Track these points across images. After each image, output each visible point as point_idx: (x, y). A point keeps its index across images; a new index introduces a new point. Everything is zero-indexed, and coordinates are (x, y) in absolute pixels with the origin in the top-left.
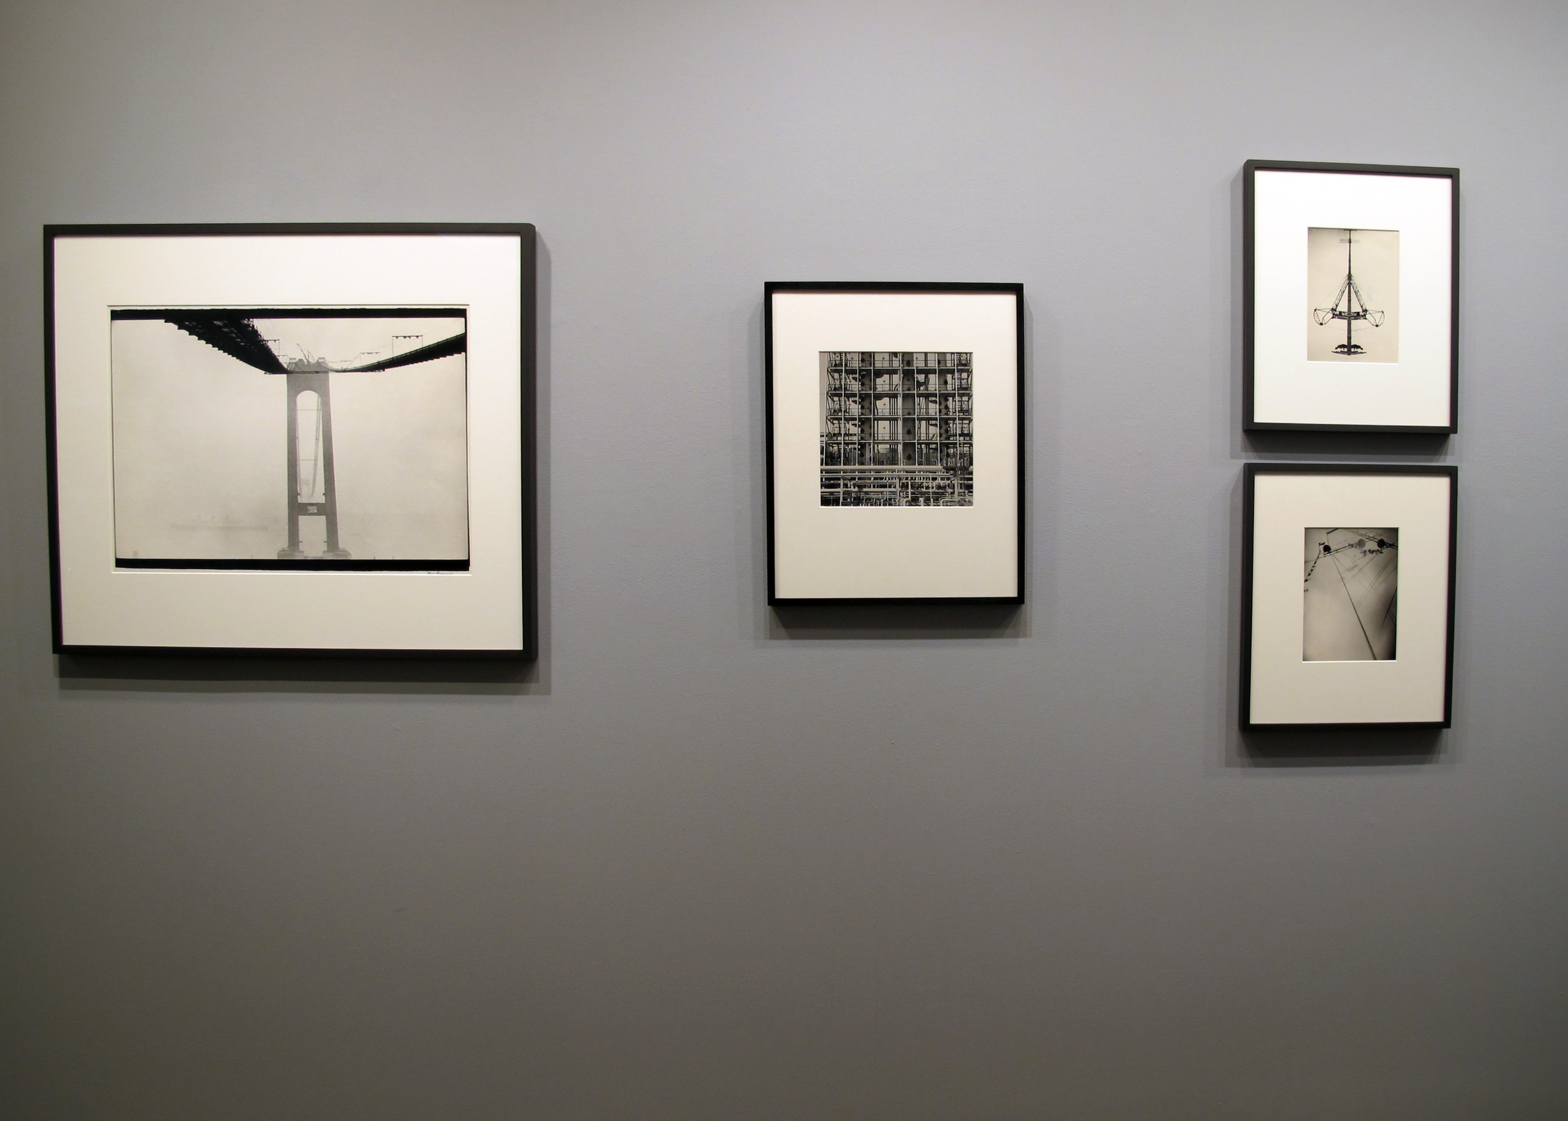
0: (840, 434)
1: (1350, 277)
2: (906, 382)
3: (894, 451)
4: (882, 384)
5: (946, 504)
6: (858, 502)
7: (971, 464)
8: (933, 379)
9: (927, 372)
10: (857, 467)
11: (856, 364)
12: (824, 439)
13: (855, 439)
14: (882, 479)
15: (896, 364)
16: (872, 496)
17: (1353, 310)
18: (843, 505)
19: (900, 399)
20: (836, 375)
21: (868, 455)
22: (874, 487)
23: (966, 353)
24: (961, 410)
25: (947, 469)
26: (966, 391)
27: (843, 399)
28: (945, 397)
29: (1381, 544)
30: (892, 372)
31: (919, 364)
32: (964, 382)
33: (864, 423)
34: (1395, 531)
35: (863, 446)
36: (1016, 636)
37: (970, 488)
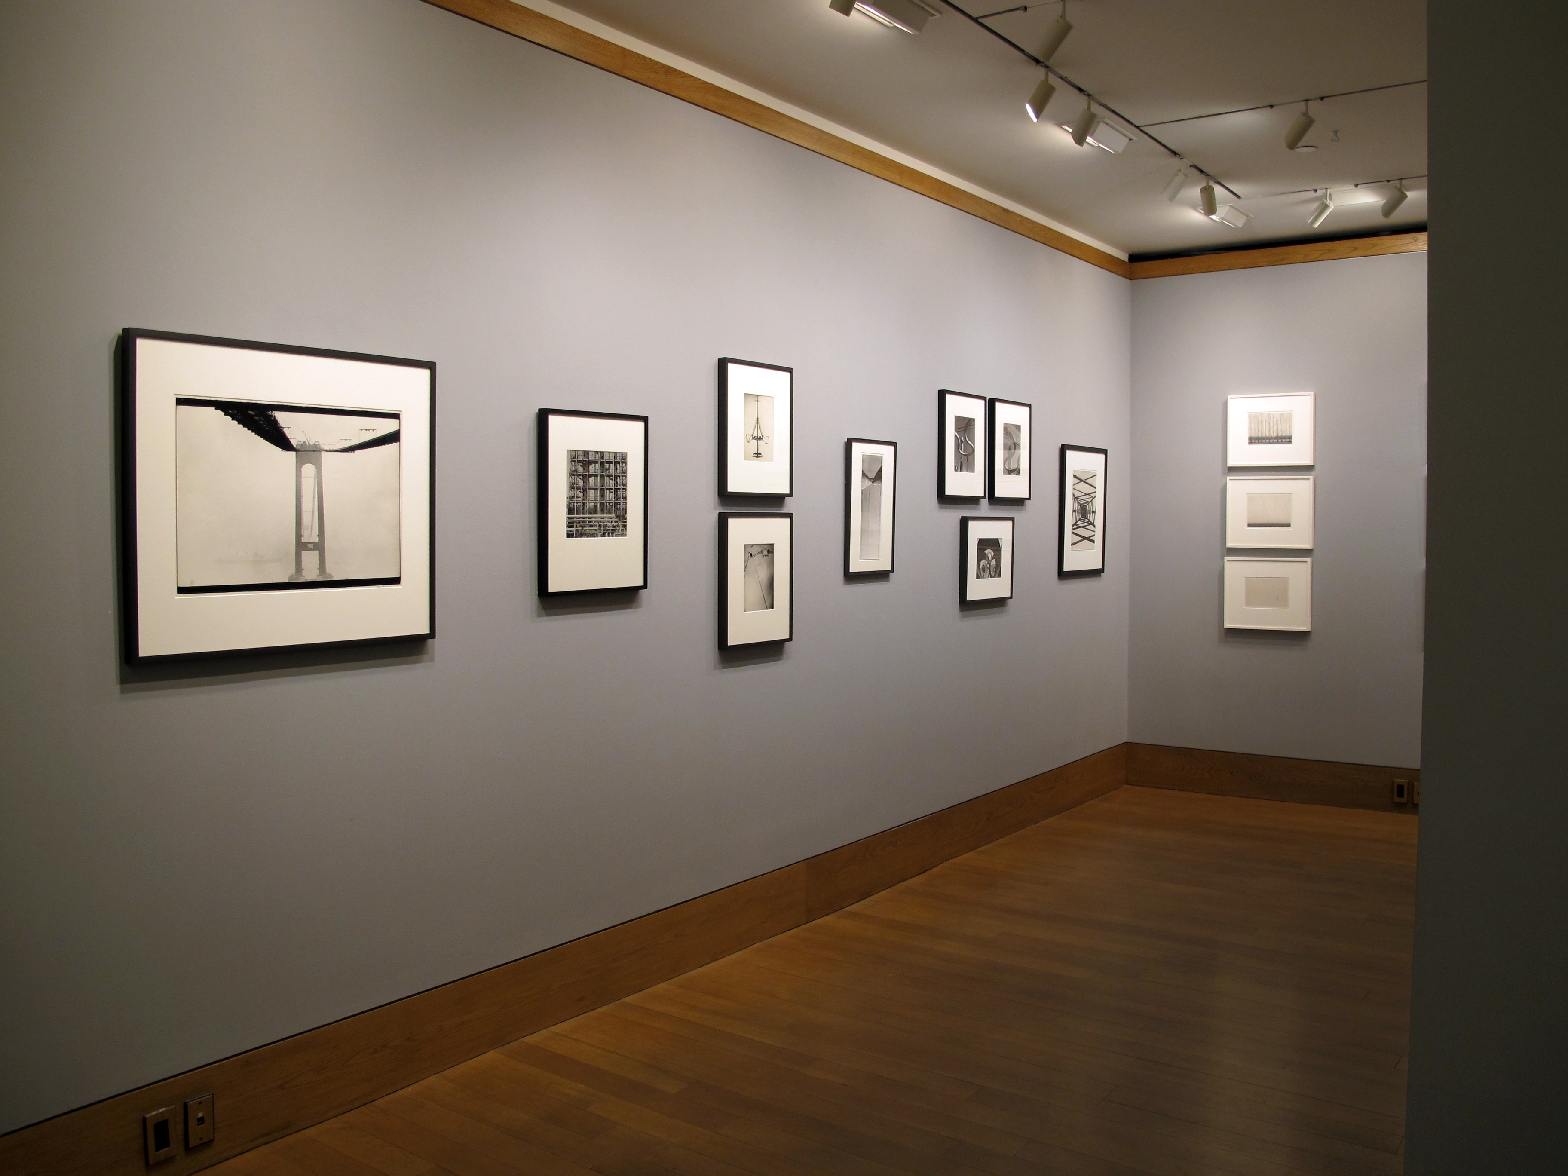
0: (574, 497)
1: (758, 418)
2: (601, 468)
3: (596, 506)
4: (592, 469)
5: (617, 535)
6: (581, 535)
7: (626, 513)
8: (612, 466)
9: (609, 463)
10: (581, 516)
11: (581, 458)
12: (568, 500)
13: (580, 499)
14: (591, 522)
15: (598, 458)
16: (587, 532)
17: (759, 436)
18: (576, 537)
19: (599, 477)
20: (573, 463)
21: (586, 509)
22: (588, 527)
23: (625, 453)
24: (623, 485)
25: (617, 516)
26: (624, 473)
27: (576, 477)
28: (616, 476)
29: (768, 551)
30: (596, 462)
31: (606, 458)
32: (624, 468)
33: (585, 491)
34: (772, 545)
35: (583, 503)
36: (637, 607)
37: (625, 526)
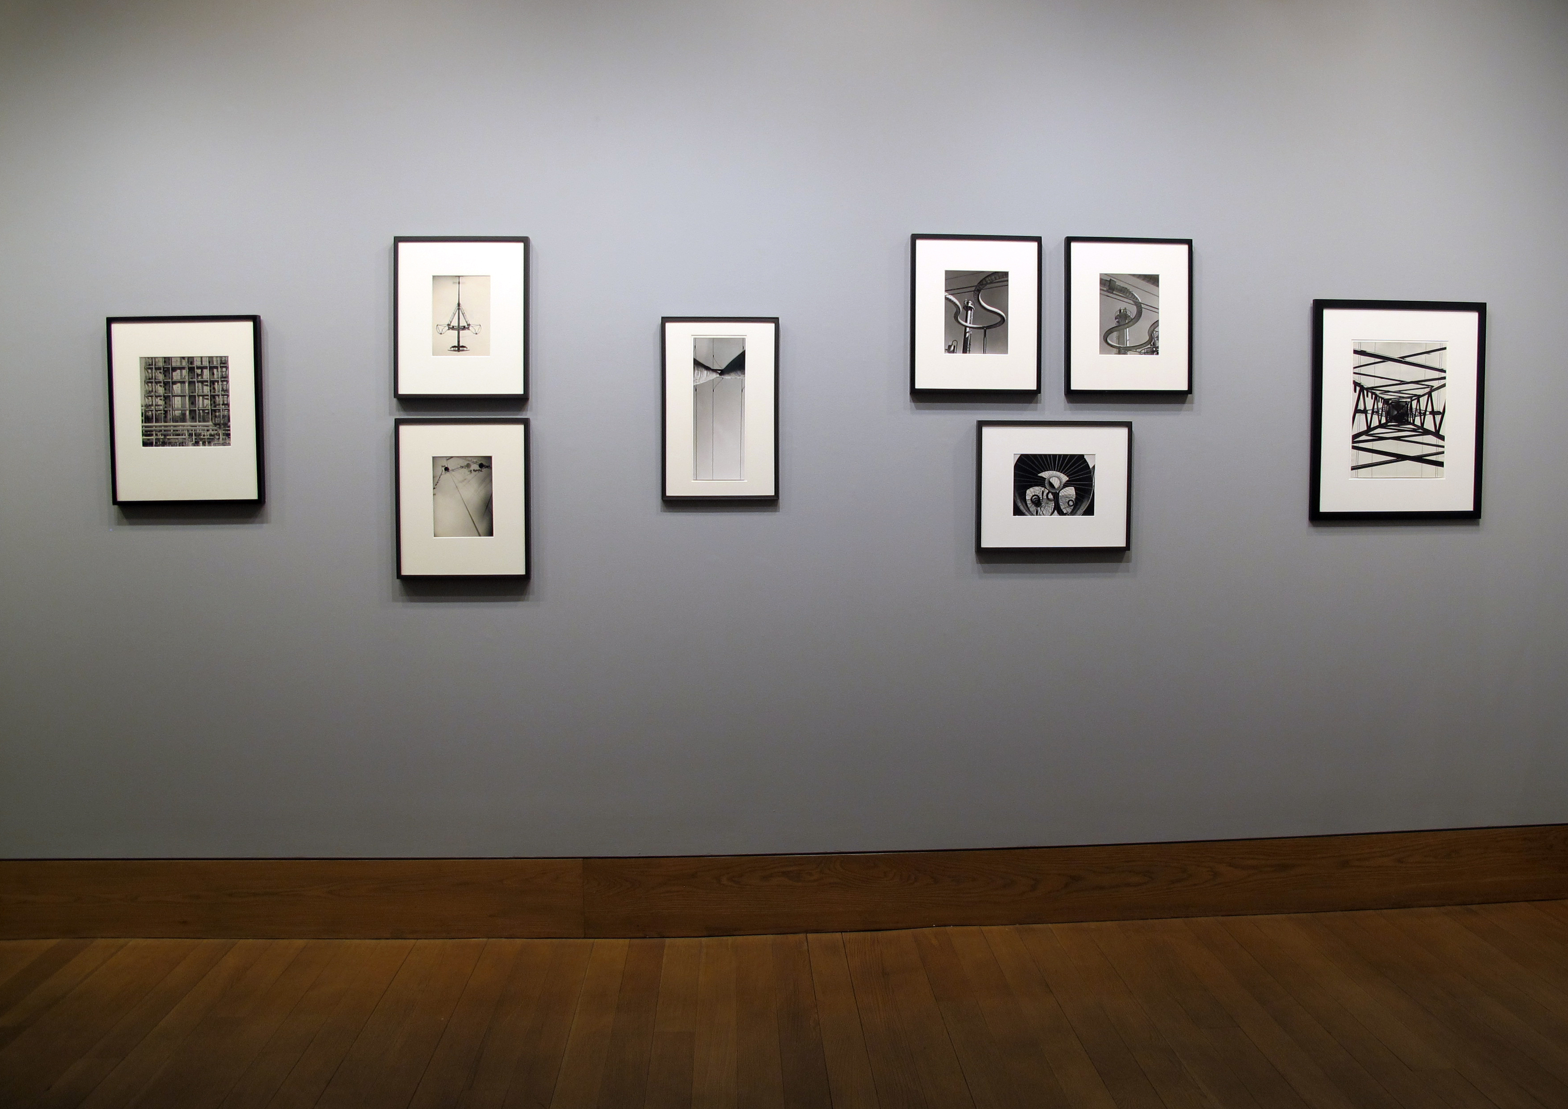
0: (152, 405)
1: (459, 305)
2: (190, 374)
3: (184, 415)
4: (176, 375)
5: (215, 445)
6: (164, 444)
7: (229, 420)
8: (206, 372)
9: (202, 368)
10: (163, 424)
11: (161, 364)
12: (143, 408)
13: (161, 408)
14: (177, 431)
15: (184, 363)
16: (172, 441)
17: (461, 325)
18: (156, 446)
19: (187, 384)
20: (150, 371)
21: (169, 417)
22: (173, 435)
23: (225, 357)
24: (223, 390)
25: (215, 425)
26: (225, 379)
27: (154, 384)
28: (213, 383)
29: (481, 466)
30: (182, 368)
31: (197, 363)
32: (224, 373)
33: (166, 398)
34: (490, 458)
35: (166, 412)
36: (262, 522)
37: (228, 435)
